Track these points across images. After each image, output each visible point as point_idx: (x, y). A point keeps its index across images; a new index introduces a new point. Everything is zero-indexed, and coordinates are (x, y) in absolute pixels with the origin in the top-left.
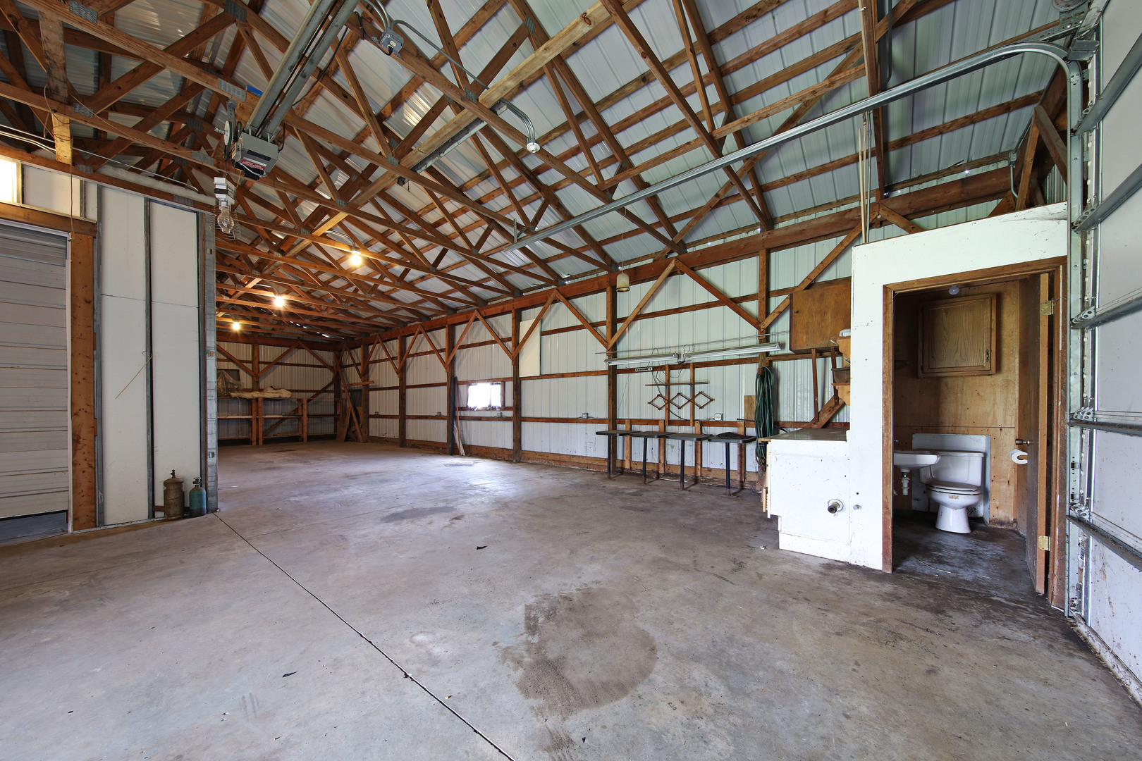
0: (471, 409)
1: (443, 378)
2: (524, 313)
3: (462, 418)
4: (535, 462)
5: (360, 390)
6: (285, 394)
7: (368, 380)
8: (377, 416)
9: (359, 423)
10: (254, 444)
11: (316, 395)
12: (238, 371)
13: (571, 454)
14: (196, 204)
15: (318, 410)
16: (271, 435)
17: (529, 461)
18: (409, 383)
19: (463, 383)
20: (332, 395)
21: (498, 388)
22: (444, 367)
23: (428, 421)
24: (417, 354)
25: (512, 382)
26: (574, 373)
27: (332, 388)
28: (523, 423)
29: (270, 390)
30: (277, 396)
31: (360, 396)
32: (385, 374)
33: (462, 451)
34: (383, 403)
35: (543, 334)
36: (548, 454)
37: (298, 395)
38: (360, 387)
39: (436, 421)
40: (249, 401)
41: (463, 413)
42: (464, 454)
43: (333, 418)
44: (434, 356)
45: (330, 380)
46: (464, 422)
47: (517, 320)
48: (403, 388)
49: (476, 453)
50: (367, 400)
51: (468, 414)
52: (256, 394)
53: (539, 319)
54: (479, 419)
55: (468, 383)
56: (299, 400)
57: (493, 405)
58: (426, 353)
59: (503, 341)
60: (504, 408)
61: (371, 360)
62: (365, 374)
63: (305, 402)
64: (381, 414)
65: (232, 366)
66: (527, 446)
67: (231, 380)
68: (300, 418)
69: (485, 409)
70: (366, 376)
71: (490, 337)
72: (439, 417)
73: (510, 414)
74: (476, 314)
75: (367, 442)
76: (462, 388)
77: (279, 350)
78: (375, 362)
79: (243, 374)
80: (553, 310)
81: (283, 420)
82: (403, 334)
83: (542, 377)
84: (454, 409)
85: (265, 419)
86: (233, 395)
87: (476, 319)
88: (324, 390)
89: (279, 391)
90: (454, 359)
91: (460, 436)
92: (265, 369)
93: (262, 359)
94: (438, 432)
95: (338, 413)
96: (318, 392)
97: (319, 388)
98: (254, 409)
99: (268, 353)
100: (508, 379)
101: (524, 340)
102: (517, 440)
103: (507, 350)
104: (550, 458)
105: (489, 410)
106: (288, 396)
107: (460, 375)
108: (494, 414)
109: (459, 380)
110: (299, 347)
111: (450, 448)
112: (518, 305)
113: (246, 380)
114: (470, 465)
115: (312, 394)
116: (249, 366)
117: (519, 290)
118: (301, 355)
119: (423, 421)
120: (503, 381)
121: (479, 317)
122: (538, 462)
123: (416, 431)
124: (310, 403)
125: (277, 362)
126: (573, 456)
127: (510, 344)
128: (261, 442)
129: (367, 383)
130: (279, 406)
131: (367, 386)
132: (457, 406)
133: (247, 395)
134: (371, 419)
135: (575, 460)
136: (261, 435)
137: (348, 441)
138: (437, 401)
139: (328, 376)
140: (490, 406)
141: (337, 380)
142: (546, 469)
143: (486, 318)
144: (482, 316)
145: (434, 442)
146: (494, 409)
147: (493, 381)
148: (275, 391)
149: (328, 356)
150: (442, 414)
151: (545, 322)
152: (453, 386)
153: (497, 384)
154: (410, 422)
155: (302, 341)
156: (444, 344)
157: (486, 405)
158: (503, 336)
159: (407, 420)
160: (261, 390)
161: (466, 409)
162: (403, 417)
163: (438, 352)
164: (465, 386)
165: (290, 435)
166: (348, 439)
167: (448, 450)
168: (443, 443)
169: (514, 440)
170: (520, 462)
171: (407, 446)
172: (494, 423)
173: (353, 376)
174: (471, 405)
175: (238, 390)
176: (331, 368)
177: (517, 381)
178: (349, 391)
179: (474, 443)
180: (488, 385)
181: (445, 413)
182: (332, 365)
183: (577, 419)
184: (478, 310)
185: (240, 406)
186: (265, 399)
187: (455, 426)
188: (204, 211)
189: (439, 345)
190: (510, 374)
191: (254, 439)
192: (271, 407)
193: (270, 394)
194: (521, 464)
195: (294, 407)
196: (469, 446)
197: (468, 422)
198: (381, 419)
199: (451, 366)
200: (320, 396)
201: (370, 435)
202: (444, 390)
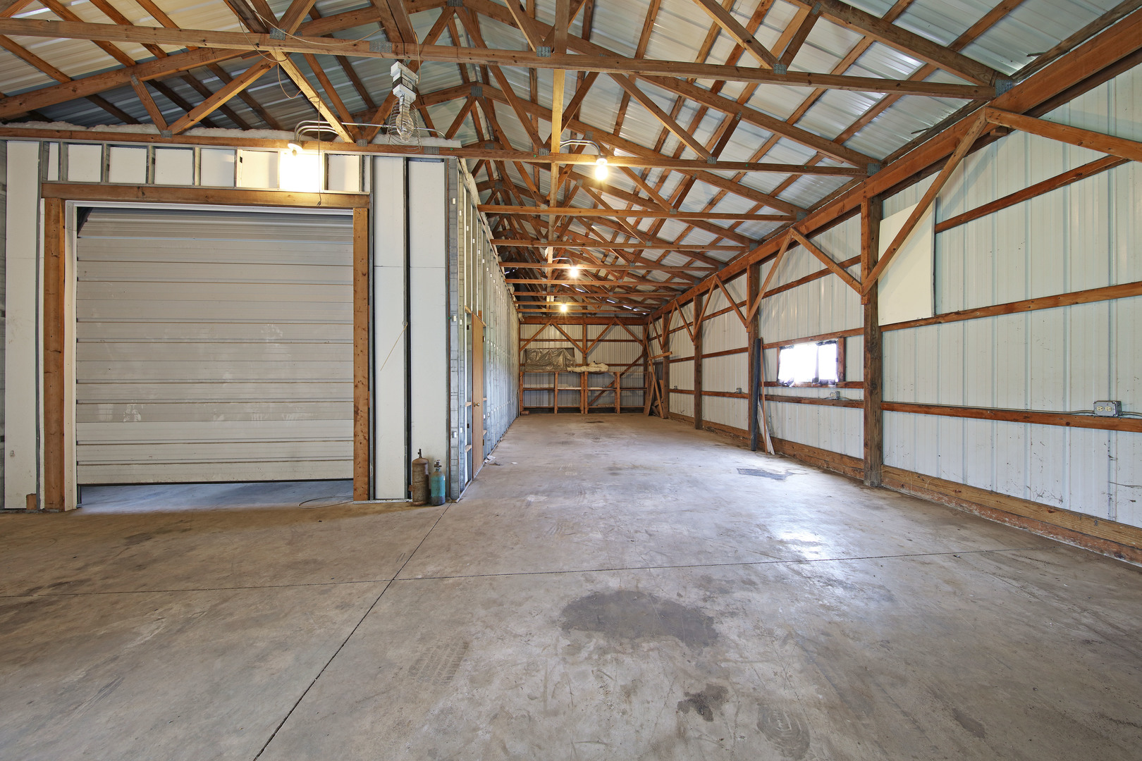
0: (783, 385)
1: (743, 340)
2: (888, 202)
3: (770, 398)
4: (919, 494)
5: (662, 363)
6: (604, 368)
7: (668, 351)
8: (676, 391)
9: (661, 398)
10: (582, 412)
11: (628, 369)
12: (573, 349)
13: (1039, 500)
14: (442, 151)
15: (628, 383)
16: (594, 406)
17: (903, 491)
18: (706, 351)
19: (771, 346)
20: (642, 368)
21: (831, 350)
22: (745, 324)
23: (725, 399)
24: (714, 315)
25: (862, 337)
26: (1056, 297)
27: (641, 361)
28: (887, 415)
29: (593, 364)
30: (598, 370)
31: (662, 369)
32: (682, 344)
33: (770, 447)
34: (681, 376)
35: (939, 229)
36: (959, 488)
37: (613, 369)
38: (661, 359)
39: (736, 400)
40: (580, 374)
41: (771, 391)
42: (773, 452)
43: (642, 391)
44: (733, 313)
45: (640, 354)
46: (772, 404)
47: (874, 218)
48: (699, 358)
49: (792, 453)
50: (667, 373)
51: (778, 391)
52: (584, 369)
53: (933, 197)
54: (798, 400)
55: (780, 346)
56: (614, 373)
57: (822, 378)
58: (723, 312)
59: (843, 266)
60: (844, 382)
61: (671, 329)
62: (665, 345)
63: (618, 375)
64: (679, 388)
65: (569, 345)
66: (895, 456)
67: (569, 357)
68: (615, 390)
69: (808, 385)
70: (667, 347)
71: (817, 265)
72: (739, 395)
73: (858, 394)
74: (793, 235)
75: (667, 418)
76: (770, 353)
77: (601, 328)
78: (674, 331)
79: (576, 351)
80: (971, 167)
81: (603, 391)
82: (698, 293)
83: (937, 319)
84: (759, 385)
85: (591, 391)
86: (569, 369)
87: (793, 244)
88: (635, 364)
89: (599, 365)
90: (758, 312)
91: (767, 422)
92: (592, 345)
93: (589, 338)
94: (736, 414)
95: (646, 386)
96: (630, 366)
97: (631, 362)
98: (582, 382)
99: (594, 331)
100: (855, 332)
101: (892, 251)
102: (874, 442)
103: (850, 280)
104: (964, 495)
105: (814, 386)
106: (606, 370)
107: (768, 335)
108: (824, 393)
109: (766, 341)
110: (615, 324)
111: (753, 441)
112: (874, 187)
113: (579, 356)
114: (779, 478)
115: (625, 368)
116: (580, 344)
117: (878, 160)
118: (618, 332)
119: (720, 399)
120: (842, 339)
121: (798, 238)
122: (927, 497)
123: (714, 411)
124: (623, 376)
125: (599, 340)
126: (1052, 510)
127: (856, 270)
128: (586, 410)
129: (667, 354)
130: (600, 379)
131: (667, 357)
132: (763, 380)
133: (578, 370)
134: (671, 394)
135: (1056, 519)
136: (586, 406)
137: (652, 415)
138: (735, 373)
139: (638, 349)
140: (816, 380)
141: (645, 354)
142: (961, 527)
143: (809, 236)
144: (801, 234)
145: (733, 428)
146: (824, 385)
147: (822, 339)
148: (596, 365)
149: (638, 330)
150: (743, 391)
151: (945, 203)
152: (758, 350)
153: (830, 342)
154: (707, 400)
155: (617, 317)
156: (744, 296)
157: (809, 378)
158: (842, 257)
159: (703, 397)
160: (588, 365)
161: (776, 384)
162: (699, 393)
163: (736, 307)
164: (775, 350)
165: (607, 406)
166: (651, 413)
167: (749, 442)
168: (744, 431)
169: (866, 445)
170: (879, 487)
171: (702, 429)
172: (823, 409)
173: (656, 348)
174: (783, 378)
175: (572, 365)
176: (641, 341)
177: (874, 335)
178: (654, 364)
179: (789, 437)
180: (813, 346)
181: (746, 390)
182: (641, 339)
183: (1069, 414)
184: (795, 228)
185: (575, 379)
186: (590, 373)
187: (760, 408)
188: (449, 157)
189: (739, 296)
190: (859, 322)
191: (582, 408)
192: (595, 379)
193: (593, 368)
194: (883, 494)
195: (612, 380)
196: (781, 441)
197: (780, 404)
198: (679, 394)
199: (753, 323)
200: (632, 369)
201: (671, 411)
202: (745, 357)
